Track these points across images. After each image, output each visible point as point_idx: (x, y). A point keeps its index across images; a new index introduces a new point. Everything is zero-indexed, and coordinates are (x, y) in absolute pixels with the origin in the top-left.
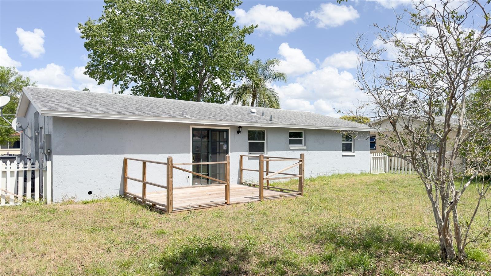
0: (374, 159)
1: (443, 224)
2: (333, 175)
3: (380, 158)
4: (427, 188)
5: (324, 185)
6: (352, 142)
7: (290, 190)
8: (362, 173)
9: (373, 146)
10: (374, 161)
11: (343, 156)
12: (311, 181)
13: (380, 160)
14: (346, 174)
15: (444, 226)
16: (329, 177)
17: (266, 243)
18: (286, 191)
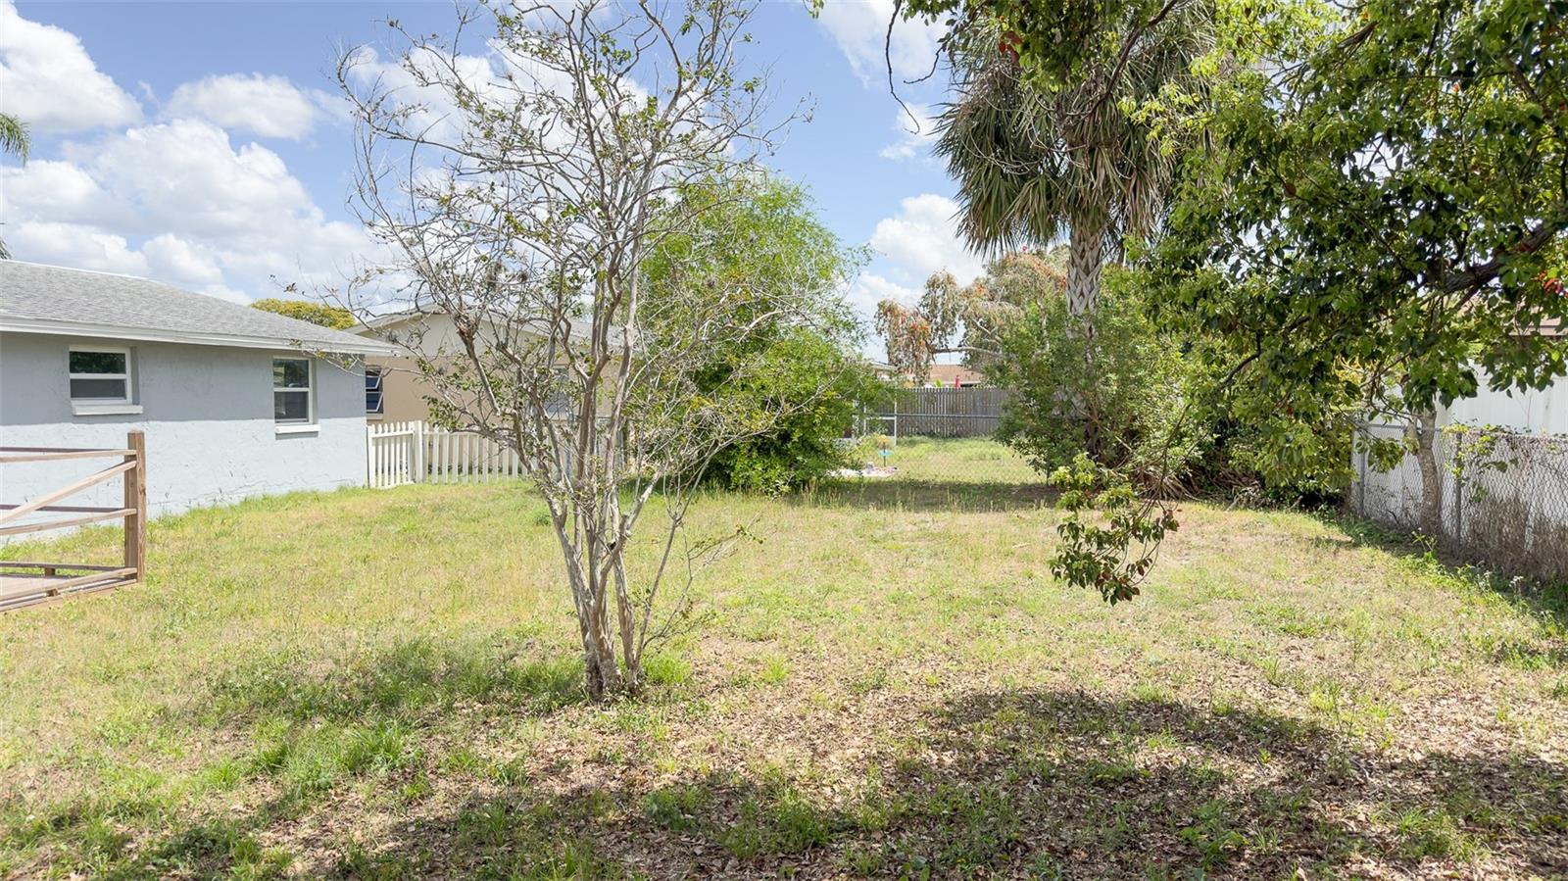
0: (380, 441)
1: (592, 603)
2: (246, 502)
3: (398, 440)
4: (554, 512)
5: (217, 536)
6: (309, 390)
7: (87, 568)
8: (341, 489)
9: (373, 400)
10: (380, 447)
11: (279, 436)
12: (170, 526)
13: (398, 446)
14: (290, 497)
15: (596, 606)
16: (232, 508)
17: (22, 763)
18: (73, 573)
